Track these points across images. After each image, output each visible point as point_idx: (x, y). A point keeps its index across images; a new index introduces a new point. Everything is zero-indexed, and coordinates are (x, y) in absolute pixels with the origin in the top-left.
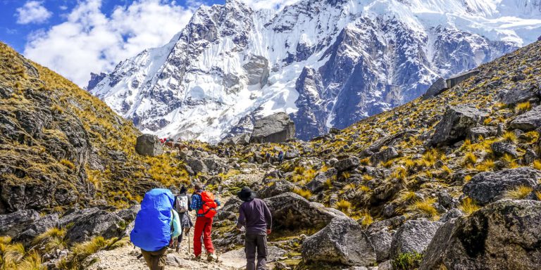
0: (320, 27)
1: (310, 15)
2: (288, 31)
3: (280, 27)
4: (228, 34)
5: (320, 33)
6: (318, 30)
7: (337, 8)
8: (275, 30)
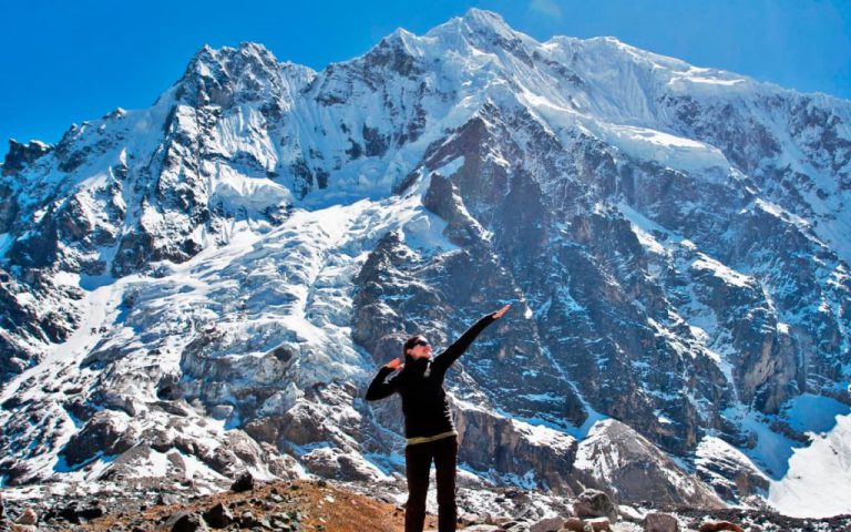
0: (391, 105)
1: (370, 84)
2: (339, 105)
3: (326, 97)
4: (250, 99)
5: (393, 115)
6: (388, 110)
7: (410, 79)
8: (318, 100)
